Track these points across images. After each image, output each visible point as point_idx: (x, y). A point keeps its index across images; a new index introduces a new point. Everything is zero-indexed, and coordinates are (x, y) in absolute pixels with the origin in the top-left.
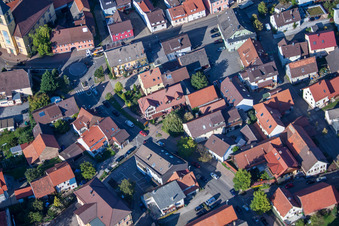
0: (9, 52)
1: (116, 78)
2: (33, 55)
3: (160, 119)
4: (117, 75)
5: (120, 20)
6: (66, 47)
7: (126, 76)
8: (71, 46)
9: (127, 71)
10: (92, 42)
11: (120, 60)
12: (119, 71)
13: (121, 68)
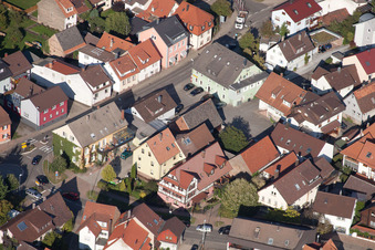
1: (85, 170)
3: (203, 204)
4: (87, 165)
7: (100, 164)
9: (103, 154)
10: (7, 130)
11: (92, 135)
12: (91, 155)
13: (94, 150)
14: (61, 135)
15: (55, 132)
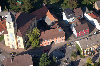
0: (11, 47)
1: (85, 57)
2: (27, 48)
4: (86, 55)
5: (80, 23)
6: (49, 41)
7: (91, 55)
8: (52, 41)
9: (92, 52)
10: (64, 38)
11: (88, 45)
12: (87, 52)
13: (88, 50)
14: (78, 44)
15: (76, 42)
